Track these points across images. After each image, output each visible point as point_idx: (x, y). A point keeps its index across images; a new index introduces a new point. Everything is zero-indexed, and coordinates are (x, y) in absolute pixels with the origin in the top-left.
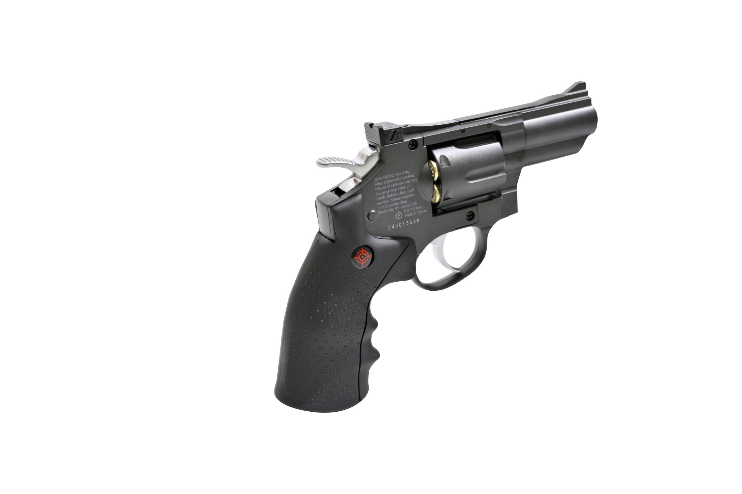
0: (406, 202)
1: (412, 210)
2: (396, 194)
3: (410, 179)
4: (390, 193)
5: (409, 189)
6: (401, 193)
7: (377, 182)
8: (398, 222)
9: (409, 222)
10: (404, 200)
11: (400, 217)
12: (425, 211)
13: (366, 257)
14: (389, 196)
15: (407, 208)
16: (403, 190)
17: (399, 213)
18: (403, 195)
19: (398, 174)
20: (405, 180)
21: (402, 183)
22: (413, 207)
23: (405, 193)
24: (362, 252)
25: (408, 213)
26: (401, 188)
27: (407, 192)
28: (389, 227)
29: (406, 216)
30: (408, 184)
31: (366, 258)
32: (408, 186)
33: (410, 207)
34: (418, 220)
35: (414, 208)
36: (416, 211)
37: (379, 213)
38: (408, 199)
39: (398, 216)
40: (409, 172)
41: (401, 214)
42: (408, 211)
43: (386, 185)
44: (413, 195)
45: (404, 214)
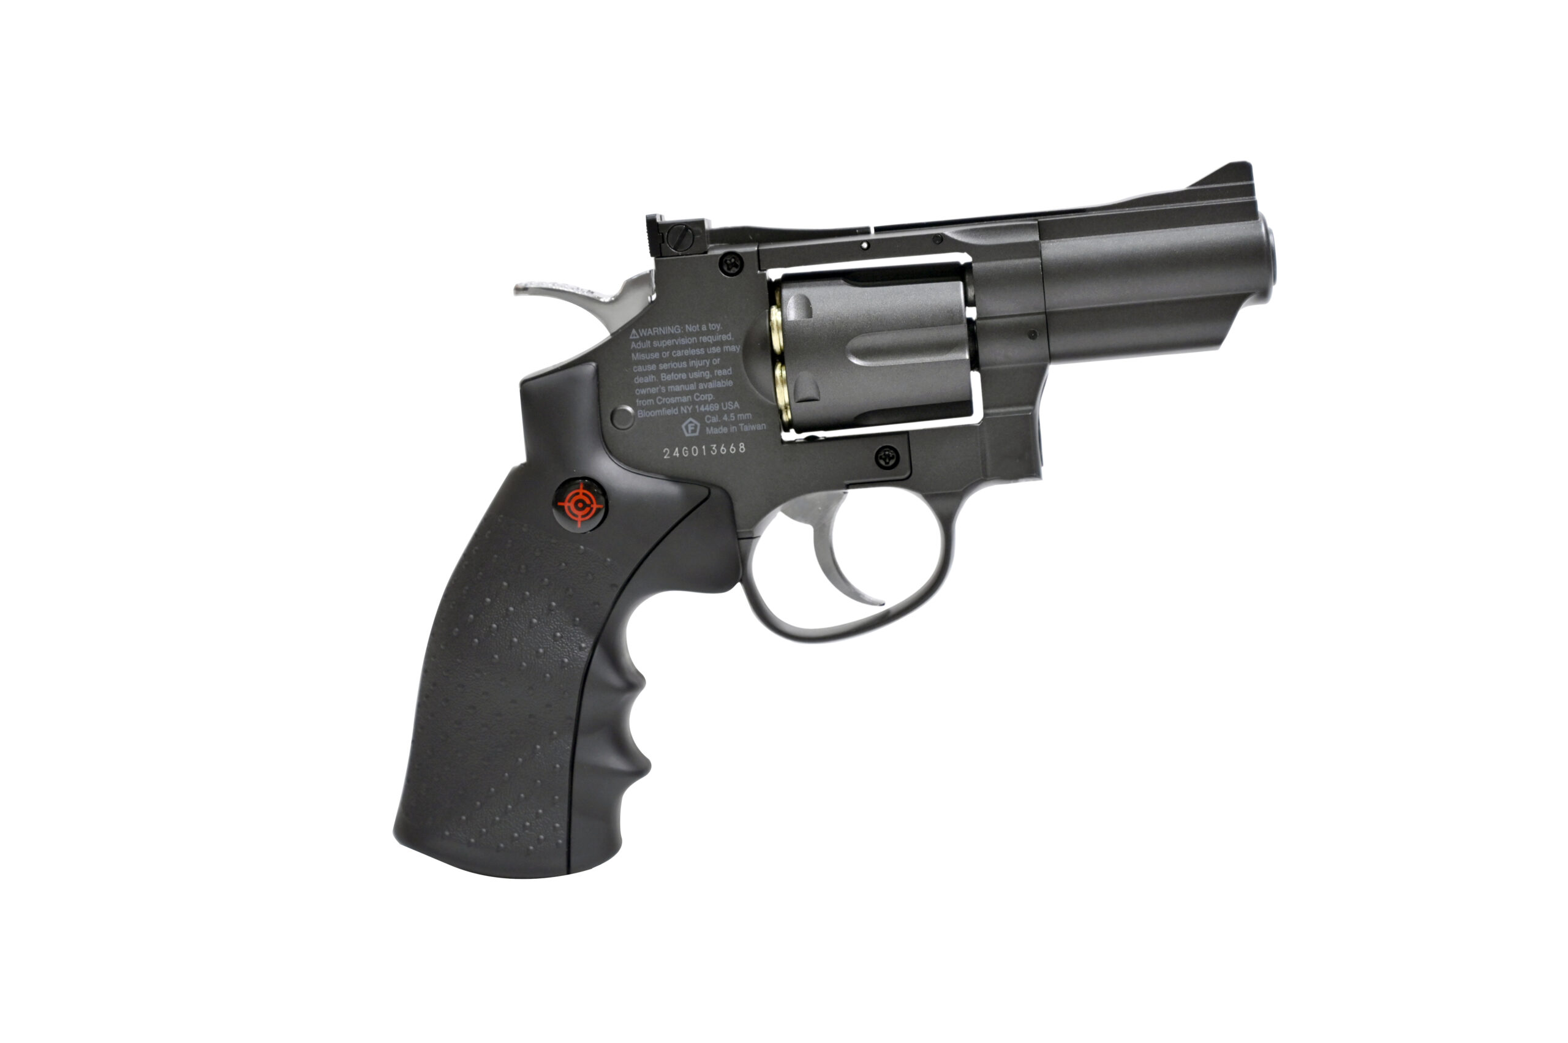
0: (709, 397)
1: (725, 418)
2: (684, 376)
3: (721, 344)
4: (669, 371)
5: (720, 367)
6: (697, 375)
7: (636, 341)
8: (690, 442)
9: (718, 448)
10: (705, 391)
11: (694, 431)
12: (760, 427)
13: (589, 506)
14: (665, 377)
15: (712, 414)
16: (703, 368)
17: (691, 422)
18: (702, 380)
19: (689, 328)
20: (707, 345)
21: (700, 351)
22: (728, 412)
23: (707, 375)
24: (581, 494)
25: (716, 425)
26: (697, 363)
27: (712, 373)
28: (667, 451)
29: (709, 431)
30: (716, 355)
31: (587, 509)
32: (716, 361)
33: (720, 413)
34: (742, 446)
35: (732, 415)
36: (736, 423)
37: (642, 414)
38: (716, 391)
39: (690, 428)
40: (718, 327)
41: (696, 426)
42: (715, 420)
43: (659, 350)
44: (730, 383)
45: (704, 426)
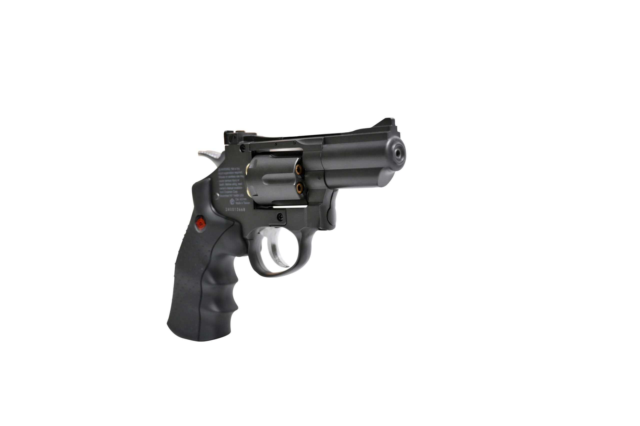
1: (240, 199)
2: (231, 184)
3: (239, 174)
4: (227, 183)
5: (239, 182)
6: (234, 184)
7: (220, 172)
8: (232, 206)
9: (238, 209)
10: (236, 190)
11: (233, 203)
12: (248, 203)
14: (226, 185)
15: (237, 197)
16: (235, 182)
17: (232, 200)
18: (235, 186)
19: (233, 169)
20: (236, 175)
21: (234, 177)
22: (241, 197)
23: (236, 184)
24: (201, 220)
25: (238, 201)
26: (234, 181)
27: (237, 184)
28: (226, 209)
29: (237, 203)
30: (238, 178)
31: (202, 225)
32: (238, 180)
33: (239, 197)
34: (244, 209)
35: (242, 198)
36: (243, 201)
37: (221, 196)
38: (238, 190)
39: (232, 201)
40: (239, 169)
41: (233, 201)
43: (225, 175)
44: (242, 188)
45: (235, 201)
